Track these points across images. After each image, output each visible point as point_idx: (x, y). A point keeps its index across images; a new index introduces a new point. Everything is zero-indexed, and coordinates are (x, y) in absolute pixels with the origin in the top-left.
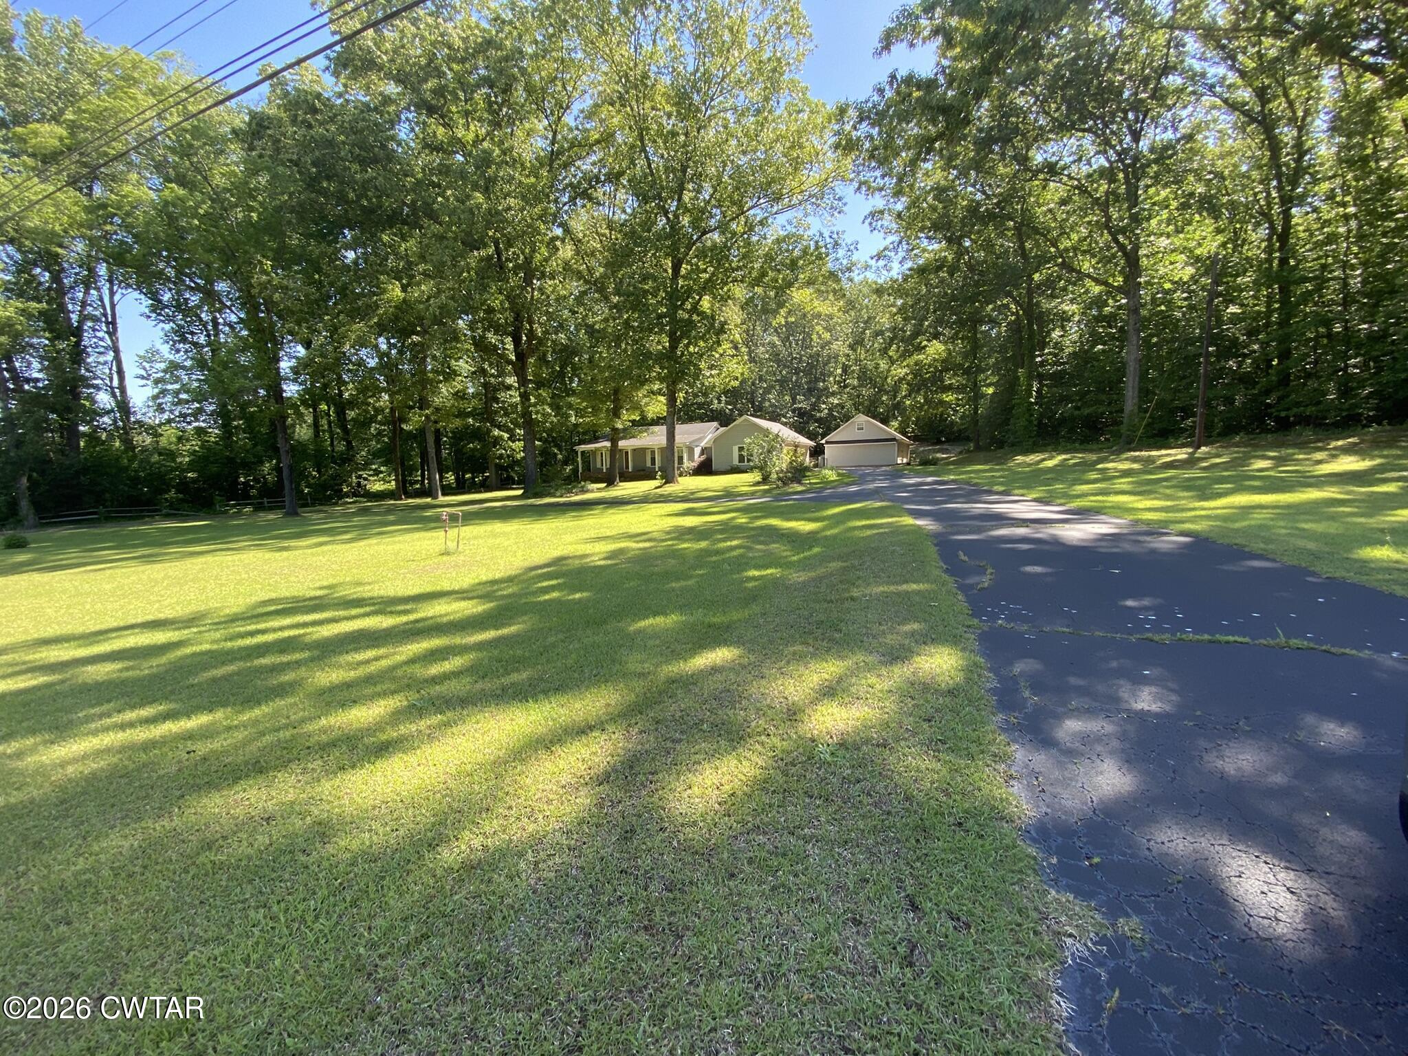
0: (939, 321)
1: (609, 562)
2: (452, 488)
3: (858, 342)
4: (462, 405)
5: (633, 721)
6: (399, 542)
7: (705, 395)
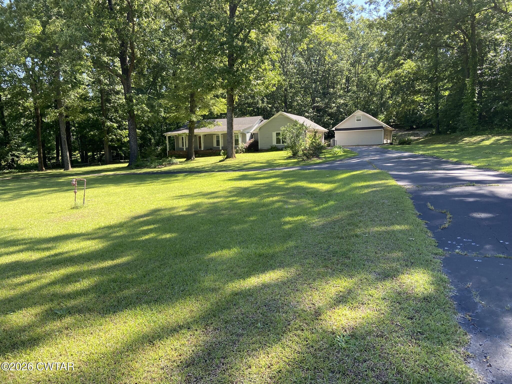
0: (412, 47)
1: (190, 213)
2: (79, 162)
3: (356, 62)
4: (85, 105)
5: (209, 322)
6: (42, 200)
7: (253, 97)
